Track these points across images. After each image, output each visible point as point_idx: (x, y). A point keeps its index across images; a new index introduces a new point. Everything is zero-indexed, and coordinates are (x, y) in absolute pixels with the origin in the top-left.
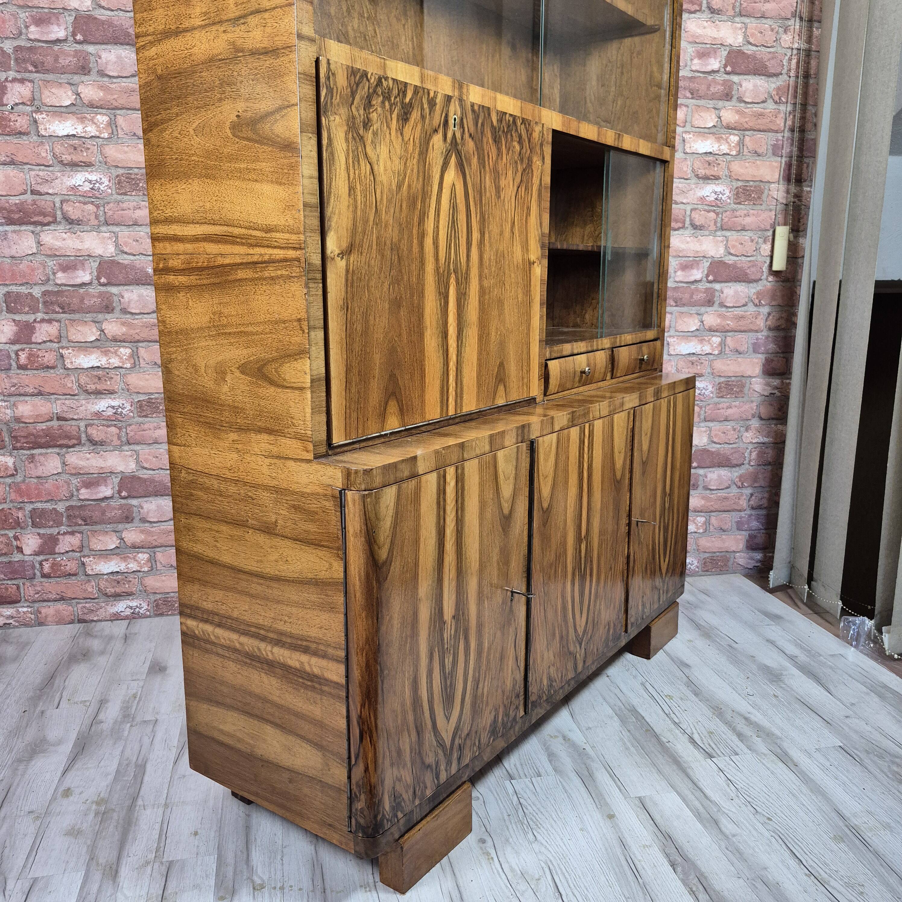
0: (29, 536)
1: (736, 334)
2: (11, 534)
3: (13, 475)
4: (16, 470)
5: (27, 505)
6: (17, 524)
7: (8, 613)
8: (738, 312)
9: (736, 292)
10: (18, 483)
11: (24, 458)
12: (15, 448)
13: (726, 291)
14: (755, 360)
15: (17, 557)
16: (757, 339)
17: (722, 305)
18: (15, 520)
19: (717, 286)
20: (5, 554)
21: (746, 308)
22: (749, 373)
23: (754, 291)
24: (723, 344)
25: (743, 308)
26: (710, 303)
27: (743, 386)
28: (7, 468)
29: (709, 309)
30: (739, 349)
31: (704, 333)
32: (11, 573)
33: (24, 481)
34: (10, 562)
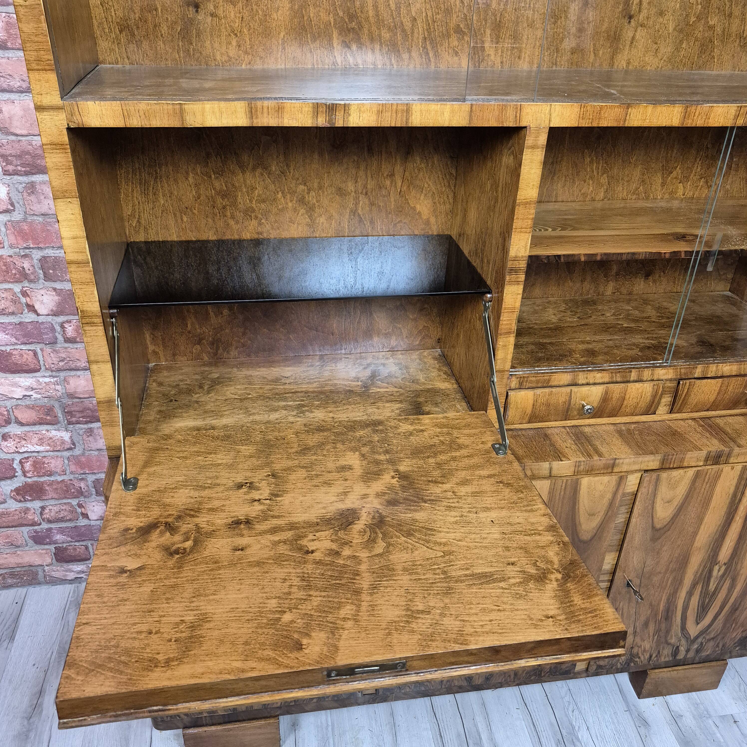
0: (94, 504)
2: (74, 502)
3: (70, 449)
4: (74, 444)
5: (90, 476)
6: (80, 493)
7: (79, 569)
10: (77, 456)
11: (81, 432)
12: (70, 423)
15: (82, 522)
18: (77, 491)
20: (70, 520)
28: (63, 442)
32: (77, 536)
33: (83, 454)
34: (75, 527)
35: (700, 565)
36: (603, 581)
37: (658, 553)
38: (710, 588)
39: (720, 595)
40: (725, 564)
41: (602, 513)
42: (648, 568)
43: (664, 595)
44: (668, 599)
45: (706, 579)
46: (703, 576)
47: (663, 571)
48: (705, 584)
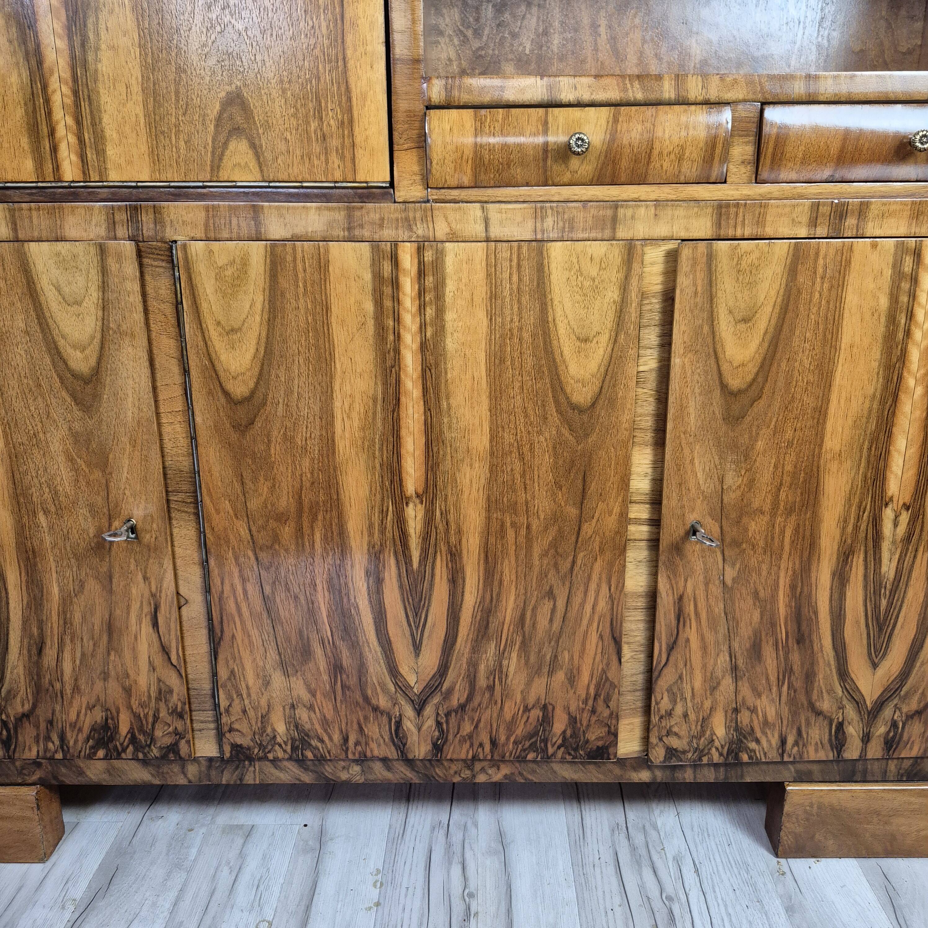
35: (849, 500)
36: (637, 522)
37: (747, 457)
38: (884, 569)
39: (910, 593)
40: (907, 507)
41: (604, 339)
42: (733, 496)
43: (782, 574)
44: (793, 587)
45: (870, 544)
46: (862, 535)
47: (767, 507)
48: (871, 558)
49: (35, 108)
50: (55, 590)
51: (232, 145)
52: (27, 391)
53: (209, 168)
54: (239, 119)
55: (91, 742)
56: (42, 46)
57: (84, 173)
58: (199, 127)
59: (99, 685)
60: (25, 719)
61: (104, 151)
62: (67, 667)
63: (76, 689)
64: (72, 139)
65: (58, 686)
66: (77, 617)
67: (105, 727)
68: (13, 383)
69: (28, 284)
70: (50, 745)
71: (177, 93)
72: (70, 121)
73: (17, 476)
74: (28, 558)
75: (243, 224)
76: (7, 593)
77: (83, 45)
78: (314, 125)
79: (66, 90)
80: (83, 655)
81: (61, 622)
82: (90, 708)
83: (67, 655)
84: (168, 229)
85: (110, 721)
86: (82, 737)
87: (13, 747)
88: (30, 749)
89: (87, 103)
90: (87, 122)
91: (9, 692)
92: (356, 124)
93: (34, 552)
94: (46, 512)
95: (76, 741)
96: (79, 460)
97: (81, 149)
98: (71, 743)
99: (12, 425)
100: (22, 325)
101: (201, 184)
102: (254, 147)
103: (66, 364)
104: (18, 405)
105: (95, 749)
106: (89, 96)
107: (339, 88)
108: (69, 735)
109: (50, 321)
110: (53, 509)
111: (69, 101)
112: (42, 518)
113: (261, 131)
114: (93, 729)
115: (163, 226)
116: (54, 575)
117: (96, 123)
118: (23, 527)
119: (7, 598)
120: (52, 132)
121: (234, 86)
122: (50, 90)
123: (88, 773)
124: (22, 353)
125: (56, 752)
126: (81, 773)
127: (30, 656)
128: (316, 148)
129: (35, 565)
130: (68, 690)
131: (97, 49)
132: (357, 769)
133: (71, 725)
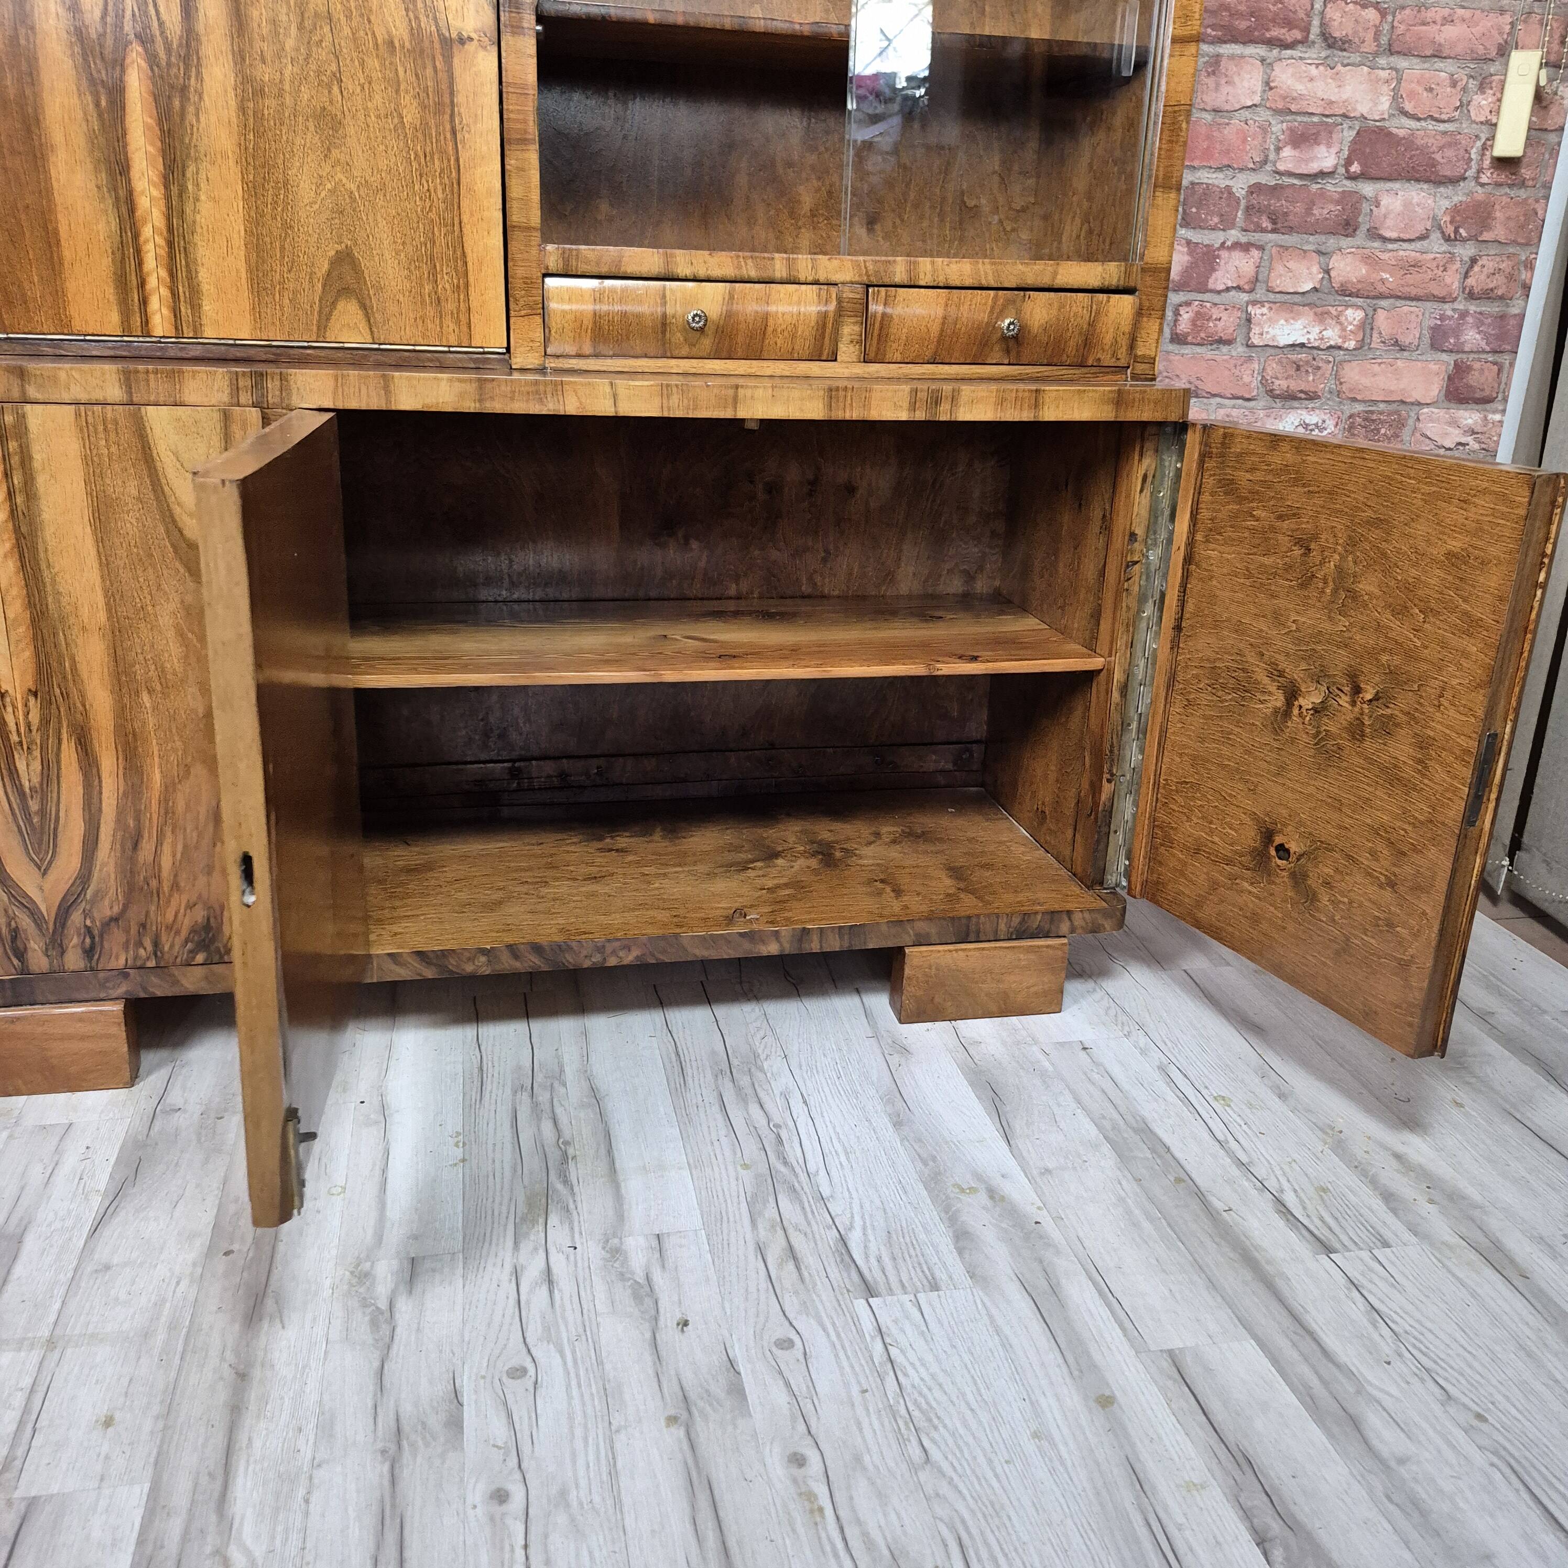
1: (1399, 303)
8: (1408, 252)
9: (1407, 204)
13: (1385, 201)
14: (1434, 367)
16: (1442, 318)
17: (1374, 234)
19: (1368, 189)
21: (1425, 243)
22: (1416, 395)
23: (1446, 204)
24: (1367, 325)
25: (1418, 245)
26: (1348, 227)
27: (1402, 424)
29: (1345, 242)
30: (1401, 339)
31: (1331, 299)
49: (123, 258)
50: (157, 777)
51: (341, 305)
52: (136, 562)
53: (315, 328)
54: (349, 279)
55: (190, 946)
56: (135, 194)
57: (176, 328)
58: (306, 285)
59: (202, 880)
60: (113, 924)
61: (200, 306)
62: (166, 862)
63: (175, 886)
64: (164, 292)
65: (154, 883)
66: (181, 806)
67: (207, 927)
68: (122, 552)
69: (143, 447)
70: (142, 952)
71: (282, 248)
72: (163, 273)
73: (119, 652)
74: (128, 743)
75: (373, 394)
76: (100, 782)
77: (180, 196)
78: (428, 288)
79: (160, 241)
80: (185, 846)
81: (162, 811)
82: (190, 906)
83: (167, 849)
84: (294, 397)
85: (212, 920)
86: (179, 941)
87: (96, 957)
88: (117, 958)
89: (183, 255)
90: (182, 274)
91: (96, 894)
92: (471, 289)
93: (134, 735)
94: (150, 691)
95: (172, 946)
96: (190, 635)
97: (174, 302)
98: (166, 948)
99: (118, 597)
100: (134, 492)
101: (306, 344)
102: (364, 306)
103: (182, 534)
104: (125, 575)
105: (194, 952)
106: (185, 248)
107: (455, 251)
108: (164, 938)
109: (166, 488)
110: (159, 688)
111: (163, 252)
112: (145, 697)
113: (371, 292)
114: (193, 931)
115: (289, 395)
116: (156, 759)
117: (191, 277)
118: (123, 708)
119: (101, 787)
120: (142, 284)
121: (343, 246)
122: (142, 239)
123: (185, 982)
124: (134, 521)
125: (148, 958)
126: (176, 982)
127: (123, 851)
128: (430, 311)
129: (136, 748)
130: (166, 888)
131: (197, 199)
132: (483, 959)
133: (167, 927)
